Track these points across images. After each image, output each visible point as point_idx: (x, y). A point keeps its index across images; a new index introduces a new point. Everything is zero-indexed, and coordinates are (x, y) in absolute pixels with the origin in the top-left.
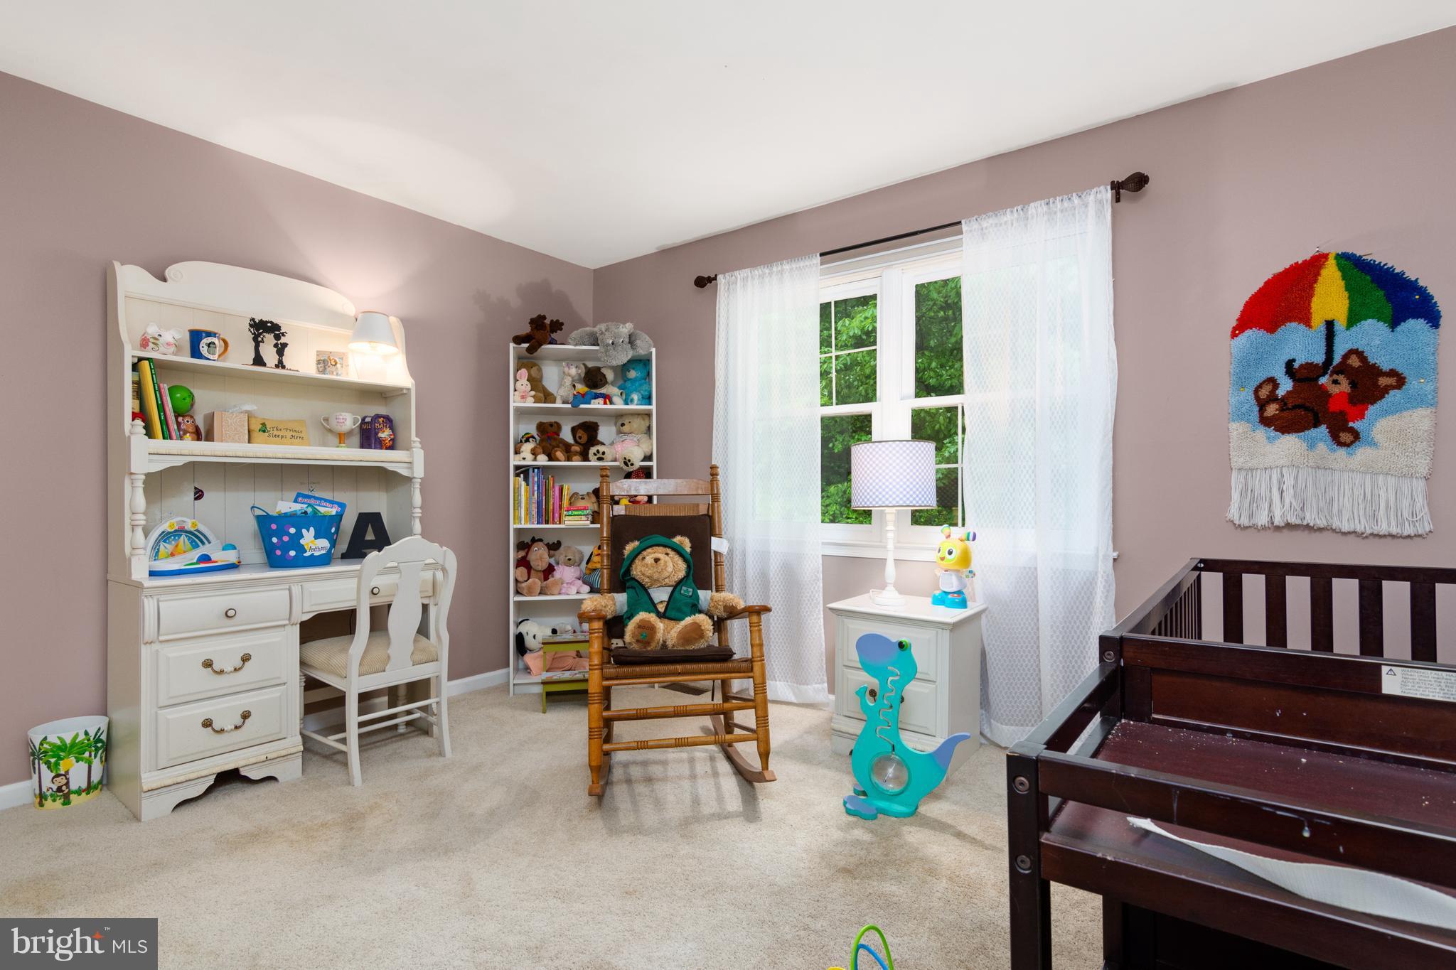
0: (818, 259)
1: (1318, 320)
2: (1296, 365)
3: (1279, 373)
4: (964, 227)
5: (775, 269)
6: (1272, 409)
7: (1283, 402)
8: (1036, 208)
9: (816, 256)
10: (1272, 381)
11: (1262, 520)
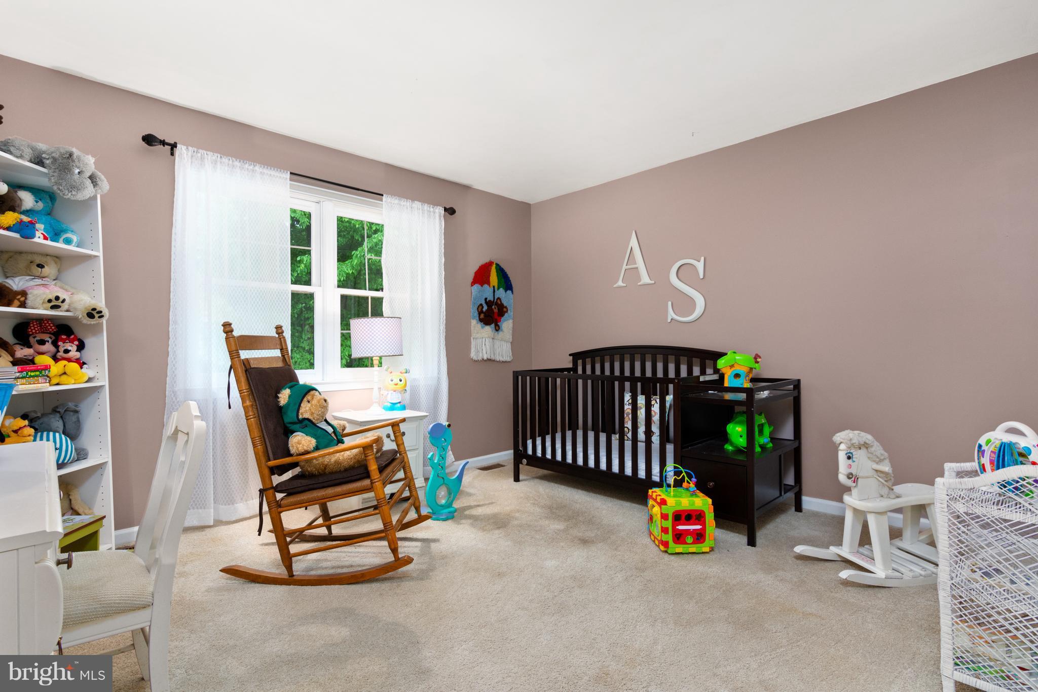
0: (288, 175)
1: (491, 285)
2: (488, 300)
3: (483, 302)
4: (384, 198)
5: (247, 166)
6: (482, 316)
7: (485, 313)
8: (417, 204)
9: (287, 172)
10: (481, 305)
11: (480, 358)
